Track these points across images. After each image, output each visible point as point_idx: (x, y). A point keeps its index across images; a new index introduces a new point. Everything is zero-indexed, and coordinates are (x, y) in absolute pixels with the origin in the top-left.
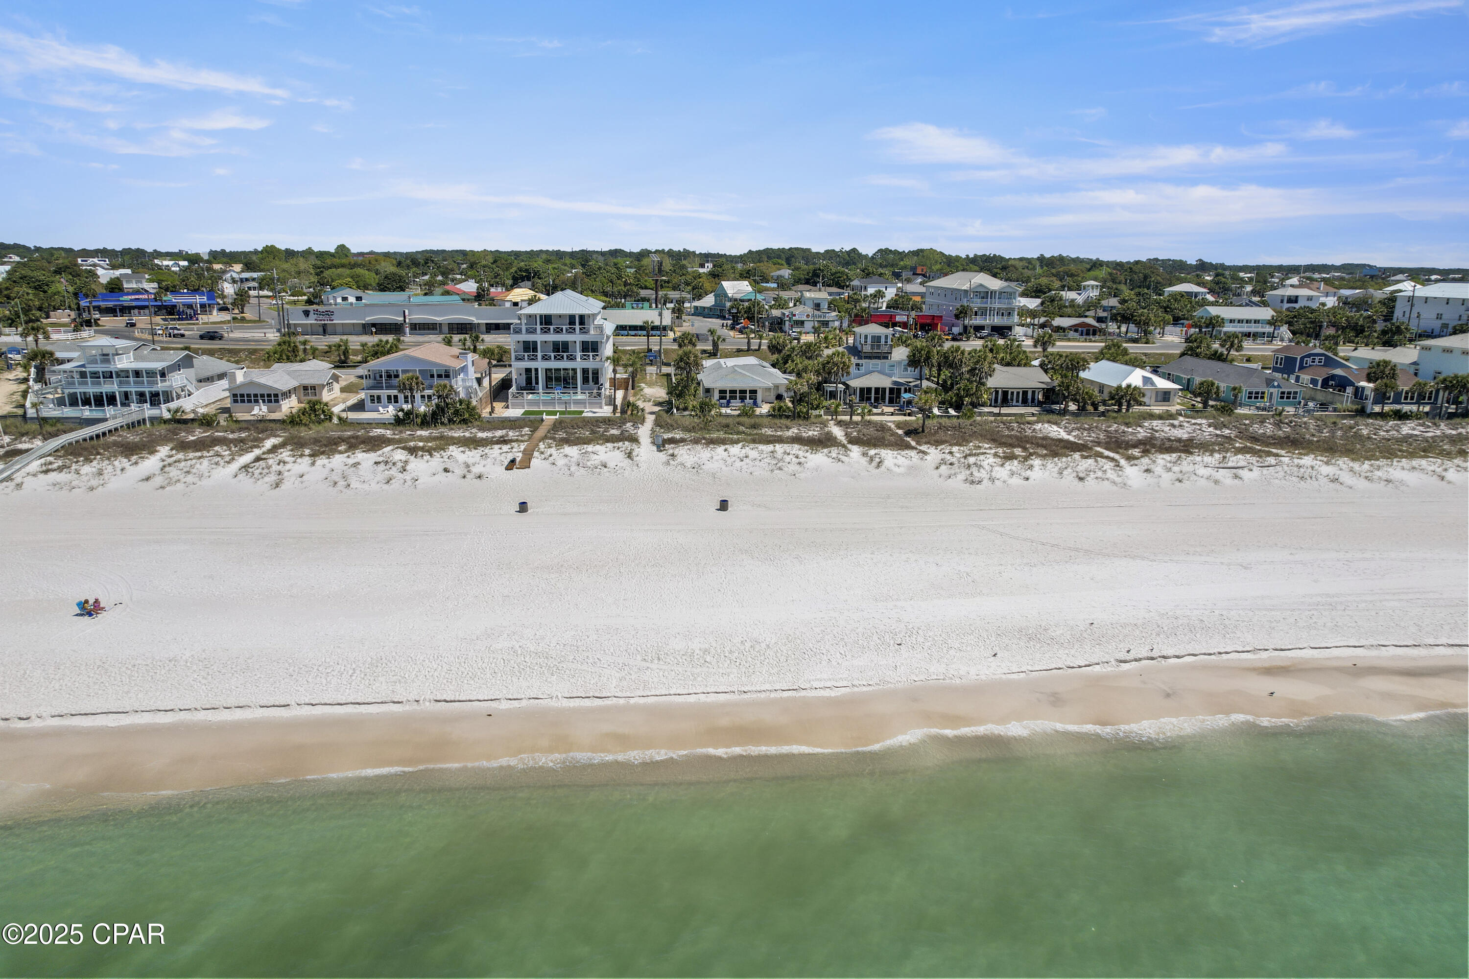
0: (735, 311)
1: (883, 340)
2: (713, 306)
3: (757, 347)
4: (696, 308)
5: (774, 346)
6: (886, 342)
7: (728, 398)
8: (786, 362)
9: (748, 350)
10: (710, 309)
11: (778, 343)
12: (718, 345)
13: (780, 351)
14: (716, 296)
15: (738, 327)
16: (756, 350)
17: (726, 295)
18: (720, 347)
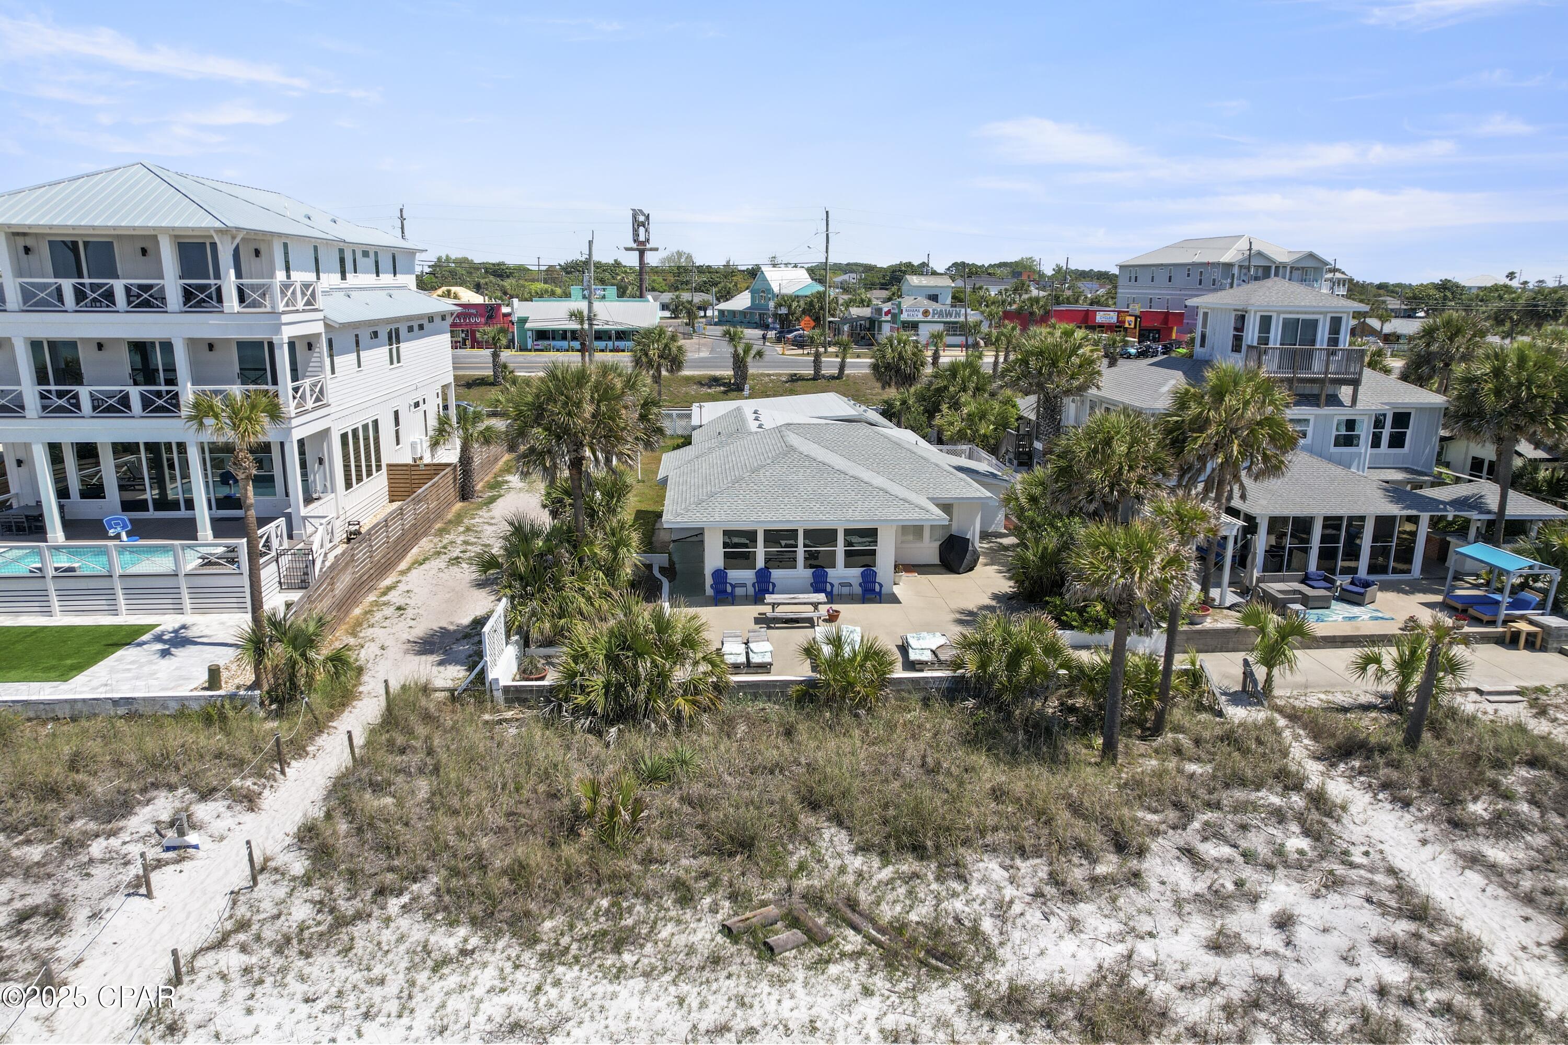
0: (784, 311)
1: (1323, 334)
2: (749, 308)
3: (835, 372)
4: (722, 312)
5: (888, 367)
6: (1334, 341)
7: (760, 563)
8: (932, 411)
9: (816, 377)
10: (743, 313)
11: (901, 357)
12: (745, 367)
13: (908, 379)
14: (752, 292)
15: (790, 336)
16: (833, 378)
17: (769, 290)
18: (751, 371)
